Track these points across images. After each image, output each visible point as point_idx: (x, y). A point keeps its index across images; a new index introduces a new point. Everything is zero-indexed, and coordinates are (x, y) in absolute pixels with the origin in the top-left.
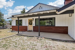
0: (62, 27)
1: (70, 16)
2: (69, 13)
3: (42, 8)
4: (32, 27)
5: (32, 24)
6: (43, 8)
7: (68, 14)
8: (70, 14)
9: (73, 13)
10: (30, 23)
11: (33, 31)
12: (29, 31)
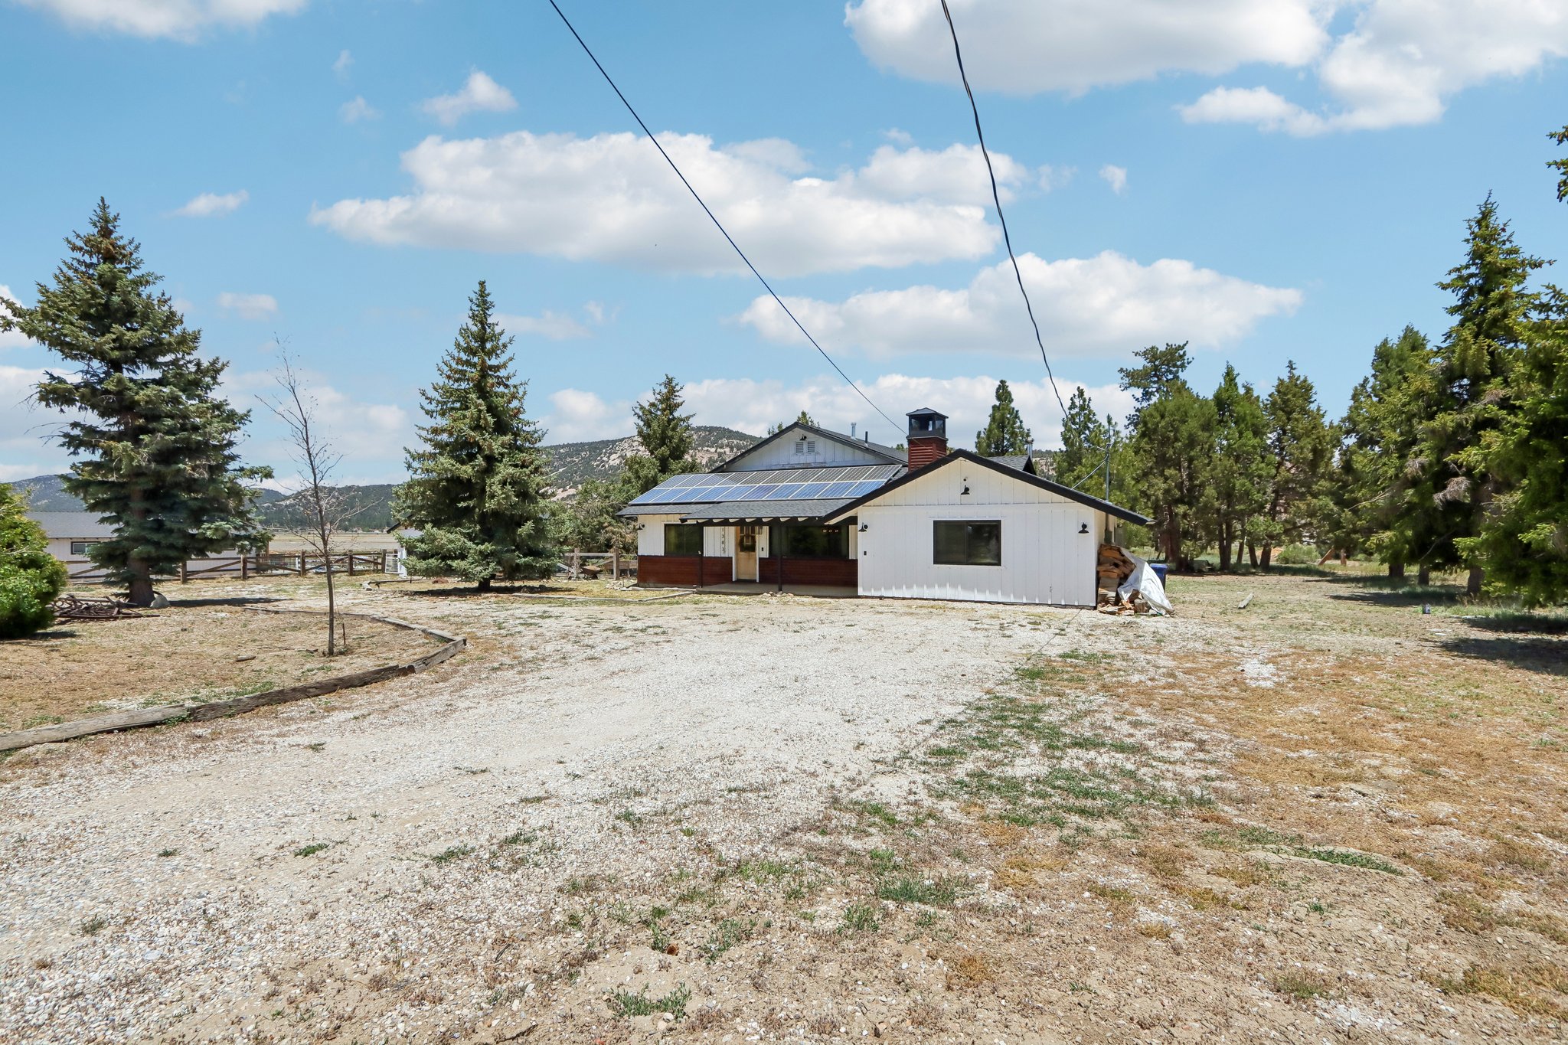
3: (811, 447)
4: (751, 562)
5: (752, 548)
6: (819, 447)
10: (745, 543)
11: (760, 582)
12: (739, 581)
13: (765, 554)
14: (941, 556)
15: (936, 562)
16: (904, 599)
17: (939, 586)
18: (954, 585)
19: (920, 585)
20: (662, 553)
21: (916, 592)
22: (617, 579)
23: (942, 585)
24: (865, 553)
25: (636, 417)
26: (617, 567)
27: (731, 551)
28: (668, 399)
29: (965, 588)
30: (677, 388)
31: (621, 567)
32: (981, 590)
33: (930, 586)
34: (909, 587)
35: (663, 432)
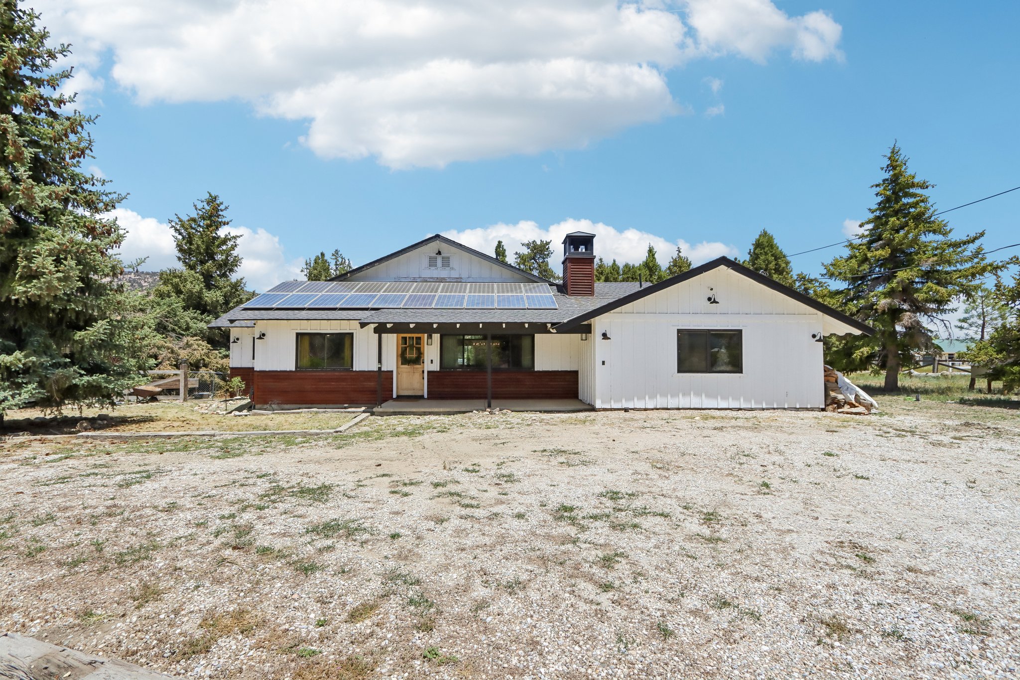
0: (558, 371)
1: (584, 338)
2: (581, 333)
4: (417, 376)
5: (418, 360)
6: (454, 262)
7: (580, 335)
8: (584, 335)
9: (591, 333)
10: (408, 356)
11: (429, 398)
12: (400, 398)
13: (436, 367)
14: (684, 366)
15: (679, 371)
16: (646, 410)
17: (684, 395)
18: (698, 394)
19: (663, 395)
20: (292, 367)
21: (660, 402)
22: (185, 400)
23: (686, 394)
24: (603, 363)
25: (172, 230)
26: (186, 385)
27: (390, 363)
28: (210, 217)
29: (708, 396)
30: (222, 207)
31: (190, 386)
32: (725, 398)
33: (674, 395)
34: (653, 397)
35: (208, 248)
